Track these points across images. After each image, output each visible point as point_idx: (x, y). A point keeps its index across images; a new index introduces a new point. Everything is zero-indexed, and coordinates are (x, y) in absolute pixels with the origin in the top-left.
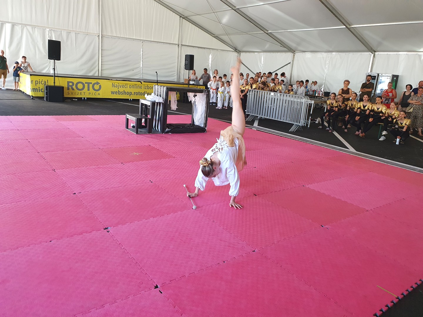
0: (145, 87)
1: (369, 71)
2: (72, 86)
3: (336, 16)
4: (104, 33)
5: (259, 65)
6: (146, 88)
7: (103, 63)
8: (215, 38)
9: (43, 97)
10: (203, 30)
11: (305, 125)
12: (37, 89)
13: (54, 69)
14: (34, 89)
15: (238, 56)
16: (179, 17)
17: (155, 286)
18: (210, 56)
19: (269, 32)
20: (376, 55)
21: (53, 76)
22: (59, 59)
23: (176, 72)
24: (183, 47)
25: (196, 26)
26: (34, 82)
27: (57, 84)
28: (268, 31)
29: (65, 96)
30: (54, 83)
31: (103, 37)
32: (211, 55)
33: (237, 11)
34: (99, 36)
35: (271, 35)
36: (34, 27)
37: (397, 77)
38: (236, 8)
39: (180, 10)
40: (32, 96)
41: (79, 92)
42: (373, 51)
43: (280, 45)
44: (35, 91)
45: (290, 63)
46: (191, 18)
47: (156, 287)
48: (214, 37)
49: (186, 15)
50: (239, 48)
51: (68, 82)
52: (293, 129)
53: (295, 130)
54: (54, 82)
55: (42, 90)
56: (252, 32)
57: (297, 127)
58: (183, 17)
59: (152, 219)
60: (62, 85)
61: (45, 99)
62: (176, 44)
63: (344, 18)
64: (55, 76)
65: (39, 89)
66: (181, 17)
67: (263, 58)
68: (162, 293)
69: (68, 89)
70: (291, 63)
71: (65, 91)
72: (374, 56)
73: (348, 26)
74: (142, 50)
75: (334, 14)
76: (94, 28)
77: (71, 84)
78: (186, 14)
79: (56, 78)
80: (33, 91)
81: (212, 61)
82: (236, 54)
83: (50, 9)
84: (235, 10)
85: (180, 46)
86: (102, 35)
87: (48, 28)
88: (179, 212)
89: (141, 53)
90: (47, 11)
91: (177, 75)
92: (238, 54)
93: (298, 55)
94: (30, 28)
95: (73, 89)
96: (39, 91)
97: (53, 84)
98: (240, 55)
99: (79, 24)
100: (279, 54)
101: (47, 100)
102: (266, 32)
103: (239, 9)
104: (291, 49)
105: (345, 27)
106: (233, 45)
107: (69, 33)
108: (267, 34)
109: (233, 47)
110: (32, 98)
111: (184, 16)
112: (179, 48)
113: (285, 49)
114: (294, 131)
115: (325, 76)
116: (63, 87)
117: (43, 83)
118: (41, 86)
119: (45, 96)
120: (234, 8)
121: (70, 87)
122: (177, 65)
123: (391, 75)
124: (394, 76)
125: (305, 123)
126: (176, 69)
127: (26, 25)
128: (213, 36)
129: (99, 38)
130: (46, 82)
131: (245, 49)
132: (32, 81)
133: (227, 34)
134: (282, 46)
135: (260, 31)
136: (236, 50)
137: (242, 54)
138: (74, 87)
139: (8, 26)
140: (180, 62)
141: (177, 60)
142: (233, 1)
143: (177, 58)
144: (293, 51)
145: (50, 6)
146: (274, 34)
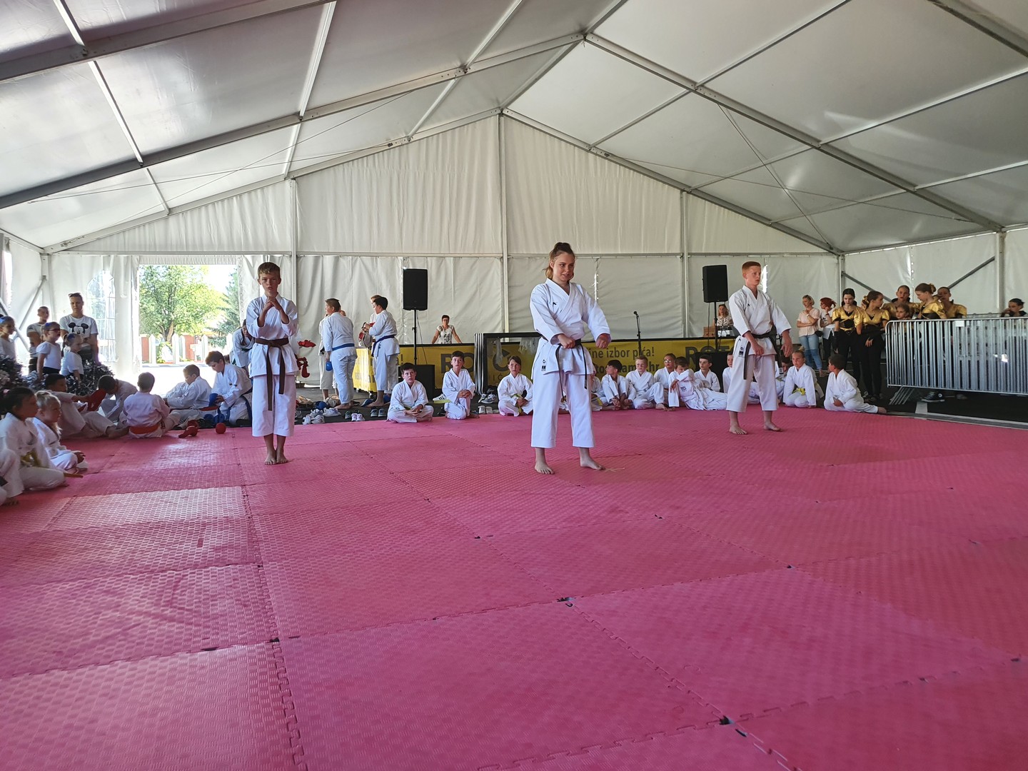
0: (610, 353)
2: (450, 364)
4: (514, 251)
5: (901, 276)
6: (613, 354)
8: (773, 227)
10: (739, 213)
13: (415, 329)
15: (838, 263)
16: (679, 191)
17: (722, 718)
19: (917, 188)
21: (412, 346)
22: (424, 307)
23: (681, 318)
24: (694, 259)
25: (722, 206)
27: (421, 363)
28: (915, 186)
30: (416, 359)
31: (510, 261)
33: (827, 149)
34: (502, 257)
35: (925, 195)
36: (375, 256)
38: (821, 143)
39: (680, 176)
43: (954, 216)
45: (993, 259)
46: (707, 189)
47: (725, 721)
48: (770, 226)
49: (694, 186)
50: (839, 243)
51: (444, 356)
54: (414, 357)
56: (871, 195)
58: (686, 189)
59: (678, 585)
62: (675, 255)
64: (416, 345)
66: (682, 191)
67: (911, 257)
68: (744, 735)
69: (443, 370)
70: (997, 259)
74: (595, 277)
76: (493, 241)
77: (448, 360)
78: (695, 182)
79: (418, 348)
81: (768, 284)
82: (832, 260)
83: (406, 216)
84: (819, 149)
85: (686, 256)
86: (508, 255)
87: (401, 253)
89: (597, 283)
90: (399, 222)
91: (684, 323)
92: (838, 259)
93: (1013, 234)
94: (367, 260)
98: (844, 260)
99: (462, 238)
102: (911, 189)
103: (831, 144)
104: (991, 222)
106: (821, 239)
107: (442, 258)
108: (914, 193)
109: (821, 242)
111: (690, 187)
112: (683, 261)
116: (433, 367)
120: (814, 144)
121: (447, 366)
122: (680, 302)
126: (680, 310)
127: (360, 255)
128: (767, 223)
129: (502, 263)
131: (854, 244)
133: (804, 213)
134: (961, 218)
135: (893, 190)
136: (831, 248)
137: (850, 257)
139: (328, 261)
140: (690, 294)
141: (680, 291)
142: (811, 126)
143: (680, 285)
144: (998, 227)
145: (405, 210)
146: (932, 190)
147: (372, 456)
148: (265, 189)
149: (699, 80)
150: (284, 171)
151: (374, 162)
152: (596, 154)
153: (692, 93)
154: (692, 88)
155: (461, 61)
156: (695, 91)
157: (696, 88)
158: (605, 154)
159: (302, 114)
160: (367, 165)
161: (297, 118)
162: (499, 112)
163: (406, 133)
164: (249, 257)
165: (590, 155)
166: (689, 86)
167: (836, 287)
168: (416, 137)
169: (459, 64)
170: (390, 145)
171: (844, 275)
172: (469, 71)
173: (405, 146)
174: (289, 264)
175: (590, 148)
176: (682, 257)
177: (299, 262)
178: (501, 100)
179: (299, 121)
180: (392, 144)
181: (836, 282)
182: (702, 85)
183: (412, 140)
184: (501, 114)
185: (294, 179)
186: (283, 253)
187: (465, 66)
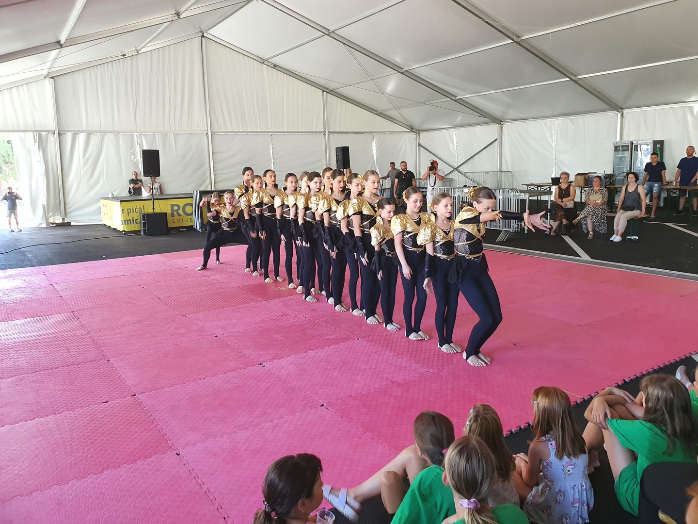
1: (618, 139)
2: (177, 211)
3: (552, 66)
4: (215, 129)
5: (450, 147)
7: (216, 173)
8: (379, 115)
9: (139, 231)
10: (358, 106)
11: (518, 230)
12: (130, 220)
14: (127, 220)
15: (416, 138)
16: (321, 91)
18: (374, 144)
19: (457, 98)
20: (624, 114)
21: (151, 200)
22: (158, 174)
24: (331, 135)
25: (348, 102)
26: (125, 211)
27: (157, 210)
29: (170, 225)
30: (154, 209)
31: (213, 135)
32: (374, 142)
33: (407, 74)
34: (207, 133)
35: (461, 102)
36: (116, 133)
37: (661, 143)
38: (403, 70)
39: (322, 82)
40: (124, 231)
41: (189, 217)
42: (619, 108)
43: (477, 114)
44: (128, 224)
45: (496, 140)
46: (339, 91)
47: (323, 405)
48: (377, 114)
49: (331, 88)
50: (417, 124)
51: (172, 206)
52: (501, 238)
53: (505, 238)
54: (152, 208)
55: (137, 221)
56: (432, 101)
57: (508, 233)
58: (326, 90)
59: (311, 352)
60: (163, 210)
61: (142, 233)
62: (321, 132)
63: (564, 68)
64: (154, 199)
65: (133, 220)
66: (324, 91)
67: (456, 136)
69: (173, 215)
70: (499, 140)
71: (169, 218)
72: (622, 115)
73: (573, 78)
74: (271, 147)
75: (548, 64)
76: (200, 124)
77: (175, 208)
78: (332, 86)
79: (155, 201)
80: (125, 224)
81: (377, 151)
82: (413, 135)
83: (138, 105)
84: (402, 73)
85: (327, 134)
86: (211, 132)
87: (136, 131)
88: (342, 344)
89: (271, 150)
90: (134, 109)
92: (416, 135)
93: (507, 126)
95: (179, 215)
96: (133, 223)
97: (151, 211)
98: (419, 136)
99: (179, 120)
100: (477, 128)
101: (145, 234)
102: (454, 98)
103: (409, 71)
104: (495, 118)
105: (568, 79)
106: (406, 123)
107: (166, 135)
108: (455, 101)
109: (407, 125)
110: (124, 234)
111: (328, 89)
112: (325, 137)
113: (486, 120)
114: (504, 240)
115: (554, 153)
116: (166, 213)
117: (137, 210)
118: (136, 216)
119: (143, 228)
120: (400, 70)
121: (175, 212)
123: (651, 141)
124: (655, 143)
125: (518, 228)
127: (106, 132)
128: (375, 112)
129: (208, 137)
130: (141, 210)
131: (426, 126)
132: (123, 210)
133: (396, 108)
134: (480, 115)
136: (412, 129)
137: (423, 134)
138: (181, 212)
139: (82, 137)
140: (330, 158)
141: (324, 156)
142: (398, 60)
143: (324, 152)
144: (499, 121)
145: (138, 103)
146: (465, 100)
147: (143, 286)
148: (30, 85)
149: (331, 29)
150: (45, 72)
151: (113, 67)
152: (268, 65)
153: (326, 36)
154: (326, 33)
155: (175, 10)
156: (329, 35)
157: (328, 33)
158: (274, 66)
159: (62, 42)
160: (108, 69)
161: (59, 44)
162: (201, 34)
163: (136, 48)
164: (22, 134)
165: (264, 65)
166: (325, 31)
167: (415, 152)
168: (143, 51)
169: (174, 12)
170: (123, 55)
171: (419, 145)
172: (181, 17)
173: (135, 56)
174: (53, 139)
175: (263, 61)
176: (325, 134)
177: (60, 138)
178: (202, 27)
179: (60, 47)
180: (125, 55)
181: (415, 149)
182: (333, 32)
183: (140, 52)
184: (203, 36)
185: (52, 78)
186: (48, 131)
187: (179, 13)
